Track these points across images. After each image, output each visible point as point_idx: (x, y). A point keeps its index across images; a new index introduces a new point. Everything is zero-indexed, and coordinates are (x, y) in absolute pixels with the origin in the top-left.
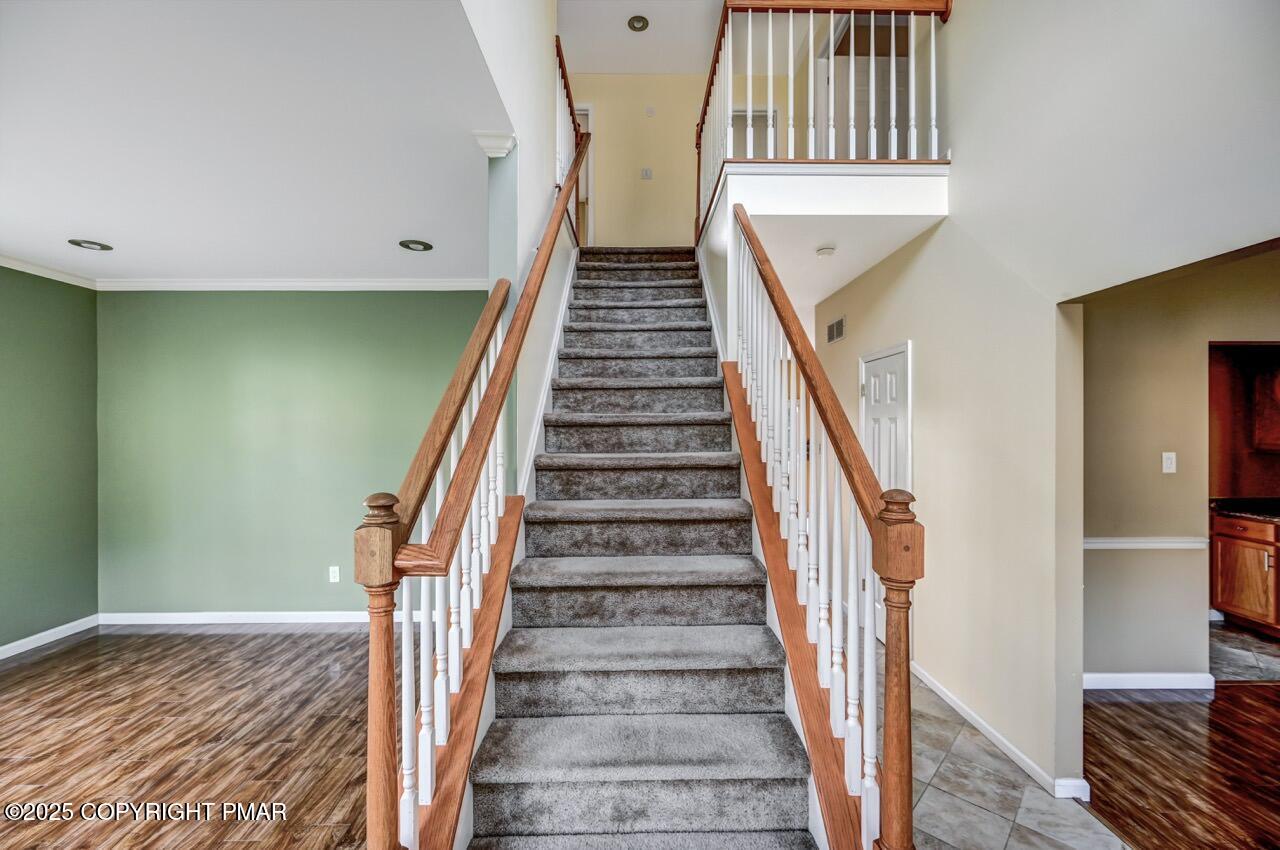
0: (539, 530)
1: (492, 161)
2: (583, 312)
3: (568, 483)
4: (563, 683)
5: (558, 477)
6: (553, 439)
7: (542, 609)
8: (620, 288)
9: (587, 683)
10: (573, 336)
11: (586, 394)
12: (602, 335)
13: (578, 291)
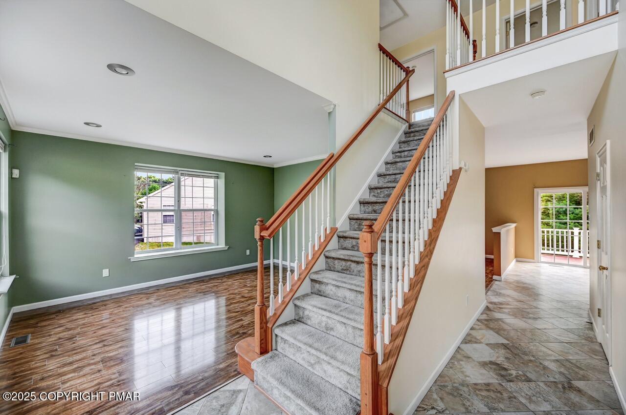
0: (342, 240)
1: (329, 113)
2: (398, 154)
3: (360, 225)
4: (327, 287)
5: (356, 222)
6: (363, 208)
7: (333, 265)
8: (419, 139)
9: (334, 289)
10: (389, 166)
11: (382, 190)
12: (401, 164)
13: (401, 144)
